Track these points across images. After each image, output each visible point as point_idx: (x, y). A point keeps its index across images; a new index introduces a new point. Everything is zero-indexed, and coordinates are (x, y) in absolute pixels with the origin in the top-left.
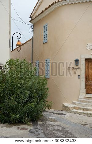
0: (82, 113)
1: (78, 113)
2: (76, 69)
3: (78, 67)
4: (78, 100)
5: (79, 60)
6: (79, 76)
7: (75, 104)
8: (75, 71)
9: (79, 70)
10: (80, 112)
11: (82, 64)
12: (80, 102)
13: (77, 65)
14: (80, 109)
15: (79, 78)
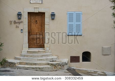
0: (30, 68)
1: (26, 68)
2: (18, 22)
3: (21, 21)
4: (21, 55)
5: (22, 13)
6: (22, 30)
7: (20, 59)
8: (17, 25)
9: (21, 24)
10: (28, 68)
11: (25, 17)
12: (24, 57)
13: (20, 19)
14: (27, 64)
15: (22, 33)
